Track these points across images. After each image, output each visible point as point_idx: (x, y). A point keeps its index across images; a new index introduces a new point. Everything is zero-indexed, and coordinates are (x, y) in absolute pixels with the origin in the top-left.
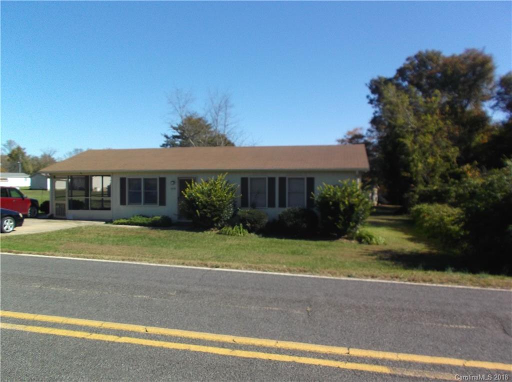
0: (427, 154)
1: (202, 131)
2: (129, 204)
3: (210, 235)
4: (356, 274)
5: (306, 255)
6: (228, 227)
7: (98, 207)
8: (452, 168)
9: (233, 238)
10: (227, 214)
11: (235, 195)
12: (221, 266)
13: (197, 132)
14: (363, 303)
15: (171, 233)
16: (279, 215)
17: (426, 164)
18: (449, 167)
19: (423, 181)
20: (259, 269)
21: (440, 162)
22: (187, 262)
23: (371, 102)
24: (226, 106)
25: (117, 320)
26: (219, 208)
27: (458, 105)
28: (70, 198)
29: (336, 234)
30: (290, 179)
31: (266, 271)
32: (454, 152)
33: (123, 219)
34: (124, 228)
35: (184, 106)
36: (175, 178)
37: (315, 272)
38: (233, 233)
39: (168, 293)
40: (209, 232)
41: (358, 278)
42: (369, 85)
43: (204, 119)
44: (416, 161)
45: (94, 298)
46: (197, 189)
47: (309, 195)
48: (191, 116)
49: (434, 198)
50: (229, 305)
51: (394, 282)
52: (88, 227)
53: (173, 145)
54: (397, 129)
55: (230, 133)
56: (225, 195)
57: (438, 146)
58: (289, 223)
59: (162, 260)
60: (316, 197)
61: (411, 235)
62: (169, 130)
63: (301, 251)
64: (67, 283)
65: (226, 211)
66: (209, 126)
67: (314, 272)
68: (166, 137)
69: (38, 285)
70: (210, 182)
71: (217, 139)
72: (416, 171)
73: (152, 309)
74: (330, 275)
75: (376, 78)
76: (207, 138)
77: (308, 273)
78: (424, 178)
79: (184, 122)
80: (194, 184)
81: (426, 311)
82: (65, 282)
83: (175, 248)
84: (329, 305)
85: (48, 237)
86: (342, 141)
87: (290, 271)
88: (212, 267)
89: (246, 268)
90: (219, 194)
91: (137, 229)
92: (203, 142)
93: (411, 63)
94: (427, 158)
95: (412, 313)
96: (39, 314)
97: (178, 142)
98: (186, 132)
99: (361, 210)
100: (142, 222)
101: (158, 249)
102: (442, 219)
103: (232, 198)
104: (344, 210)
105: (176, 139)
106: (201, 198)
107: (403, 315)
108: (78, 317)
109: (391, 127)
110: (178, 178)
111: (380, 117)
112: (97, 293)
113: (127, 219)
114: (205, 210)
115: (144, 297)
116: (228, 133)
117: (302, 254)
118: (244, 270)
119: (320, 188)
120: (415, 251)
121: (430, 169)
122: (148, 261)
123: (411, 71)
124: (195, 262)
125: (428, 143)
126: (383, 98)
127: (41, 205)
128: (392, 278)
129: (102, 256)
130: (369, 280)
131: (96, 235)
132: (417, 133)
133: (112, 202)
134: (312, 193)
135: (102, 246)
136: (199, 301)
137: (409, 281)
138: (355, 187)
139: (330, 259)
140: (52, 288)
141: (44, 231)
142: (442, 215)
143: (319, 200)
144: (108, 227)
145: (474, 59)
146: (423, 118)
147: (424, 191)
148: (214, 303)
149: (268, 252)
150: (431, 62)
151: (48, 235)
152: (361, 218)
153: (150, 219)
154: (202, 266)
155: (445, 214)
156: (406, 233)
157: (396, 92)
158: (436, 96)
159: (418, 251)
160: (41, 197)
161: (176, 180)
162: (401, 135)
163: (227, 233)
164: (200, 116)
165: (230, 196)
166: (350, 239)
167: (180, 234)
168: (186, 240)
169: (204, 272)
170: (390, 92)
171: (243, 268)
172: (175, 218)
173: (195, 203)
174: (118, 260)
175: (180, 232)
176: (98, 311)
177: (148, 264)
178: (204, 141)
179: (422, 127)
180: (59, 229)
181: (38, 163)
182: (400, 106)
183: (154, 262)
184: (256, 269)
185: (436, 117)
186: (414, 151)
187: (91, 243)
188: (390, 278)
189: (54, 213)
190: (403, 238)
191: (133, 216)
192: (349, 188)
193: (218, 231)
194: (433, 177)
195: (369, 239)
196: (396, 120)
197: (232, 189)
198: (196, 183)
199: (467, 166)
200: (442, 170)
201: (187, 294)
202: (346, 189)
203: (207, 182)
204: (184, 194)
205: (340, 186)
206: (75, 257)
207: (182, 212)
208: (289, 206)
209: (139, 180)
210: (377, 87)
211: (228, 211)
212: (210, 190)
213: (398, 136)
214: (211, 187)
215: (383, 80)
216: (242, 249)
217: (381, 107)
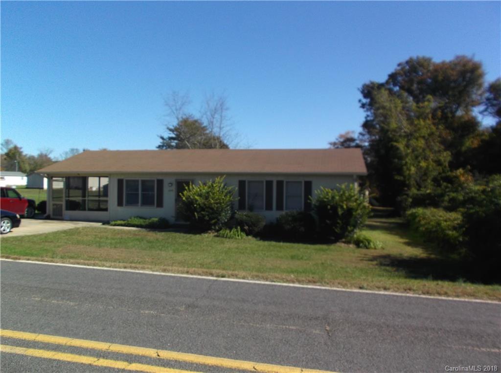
0: (420, 158)
1: (198, 133)
2: (126, 205)
3: (208, 237)
4: (368, 285)
5: (305, 260)
6: (226, 229)
7: (95, 208)
8: (444, 172)
9: (231, 240)
10: (225, 217)
11: (233, 198)
12: (227, 276)
13: (193, 134)
14: (382, 320)
15: (168, 235)
16: (277, 218)
17: (419, 168)
18: (441, 171)
19: (415, 184)
20: (267, 279)
21: (432, 166)
22: (192, 270)
23: (363, 106)
24: (222, 109)
25: (125, 341)
26: (217, 210)
27: (448, 110)
28: (67, 198)
29: (333, 238)
30: (287, 182)
31: (274, 282)
32: (446, 157)
33: (121, 220)
34: (121, 230)
35: (180, 108)
36: (173, 180)
37: (325, 282)
38: (231, 236)
39: (177, 307)
40: (206, 235)
41: (370, 290)
42: (361, 90)
43: (199, 121)
44: (409, 165)
45: (98, 314)
46: (195, 191)
47: (306, 198)
48: (187, 119)
49: (427, 201)
50: (242, 323)
51: (408, 295)
52: (85, 228)
53: (170, 146)
54: (389, 133)
55: (225, 135)
56: (223, 197)
57: (431, 150)
58: (287, 227)
59: (165, 267)
60: (314, 200)
61: (407, 239)
62: (166, 131)
63: (301, 256)
64: (69, 295)
65: (224, 214)
66: (204, 129)
67: (323, 283)
68: (162, 138)
69: (38, 297)
70: (208, 185)
71: (212, 141)
72: (409, 175)
73: (161, 327)
74: (342, 287)
75: (368, 82)
76: (202, 140)
77: (318, 284)
78: (416, 181)
79: (180, 124)
80: (192, 186)
81: (451, 331)
82: (67, 294)
83: (174, 252)
84: (348, 323)
85: (45, 238)
86: (334, 144)
87: (299, 282)
88: (218, 276)
89: (253, 278)
90: (217, 197)
91: (134, 231)
92: (198, 144)
93: (402, 69)
94: (419, 162)
95: (438, 333)
96: (40, 333)
97: (174, 143)
98: (183, 134)
99: (359, 214)
100: (139, 223)
101: (157, 252)
102: (439, 224)
103: (230, 201)
104: (342, 214)
105: (172, 141)
106: (199, 200)
107: (428, 335)
108: (83, 337)
109: (384, 131)
110: (176, 180)
111: (373, 121)
112: (101, 308)
113: (124, 221)
114: (203, 213)
115: (152, 312)
116: (223, 135)
117: (302, 258)
118: (251, 280)
119: (318, 192)
120: (413, 256)
121: (423, 173)
122: (151, 269)
123: (402, 76)
124: (200, 270)
125: (421, 147)
126: (376, 103)
127: (38, 205)
128: (405, 290)
129: (103, 262)
130: (382, 292)
131: (94, 237)
132: (409, 138)
133: (109, 202)
134: (310, 197)
135: (101, 249)
136: (211, 318)
137: (424, 294)
138: (352, 191)
139: (331, 265)
140: (53, 301)
141: (41, 233)
142: (439, 220)
143: (317, 204)
144: (105, 228)
145: (464, 65)
146: (416, 122)
147: (417, 194)
148: (227, 320)
149: (267, 257)
150: (421, 68)
151: (46, 237)
152: (359, 222)
153: (147, 220)
154: (207, 276)
155: (442, 218)
156: (402, 237)
157: (389, 97)
158: (429, 101)
159: (416, 256)
160: (37, 197)
161: (174, 183)
162: (394, 139)
163: (225, 236)
164: (196, 118)
165: (228, 199)
166: (348, 242)
167: (178, 236)
168: (184, 243)
169: (210, 283)
170: (383, 97)
171: (249, 278)
172: (172, 220)
173: (193, 205)
174: (120, 268)
175: (177, 235)
176: (104, 329)
177: (151, 273)
178: (200, 143)
179: (415, 131)
180: (56, 230)
181: (35, 162)
182: (393, 110)
183: (157, 271)
184: (264, 279)
185: (428, 122)
186: (407, 155)
187: (89, 245)
188: (403, 290)
189: (51, 213)
190: (400, 242)
191: (131, 218)
192: (347, 192)
193: (216, 234)
194: (425, 180)
195: (367, 244)
196: (389, 124)
197: (230, 192)
198: (194, 186)
199: (460, 171)
200: (435, 173)
201: (197, 309)
202: (344, 192)
203: (205, 184)
204: (182, 196)
205: (339, 190)
206: (74, 264)
207: (179, 215)
208: (287, 209)
209: (138, 181)
210: (369, 92)
211: (226, 214)
212: (208, 193)
213: (391, 140)
214: (209, 190)
215: (376, 85)
216: (240, 253)
217: (372, 111)
